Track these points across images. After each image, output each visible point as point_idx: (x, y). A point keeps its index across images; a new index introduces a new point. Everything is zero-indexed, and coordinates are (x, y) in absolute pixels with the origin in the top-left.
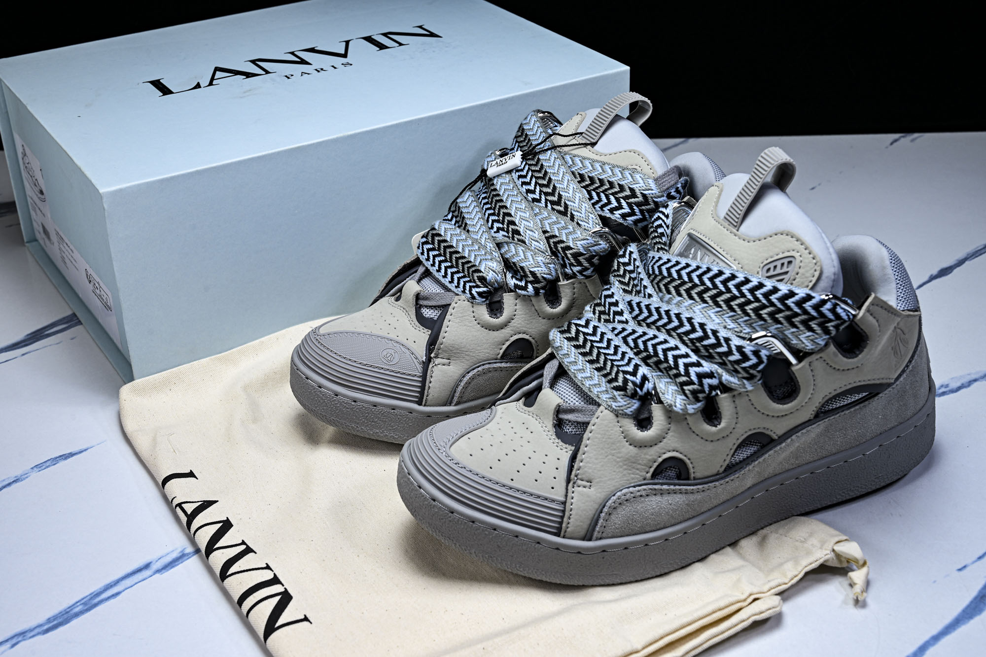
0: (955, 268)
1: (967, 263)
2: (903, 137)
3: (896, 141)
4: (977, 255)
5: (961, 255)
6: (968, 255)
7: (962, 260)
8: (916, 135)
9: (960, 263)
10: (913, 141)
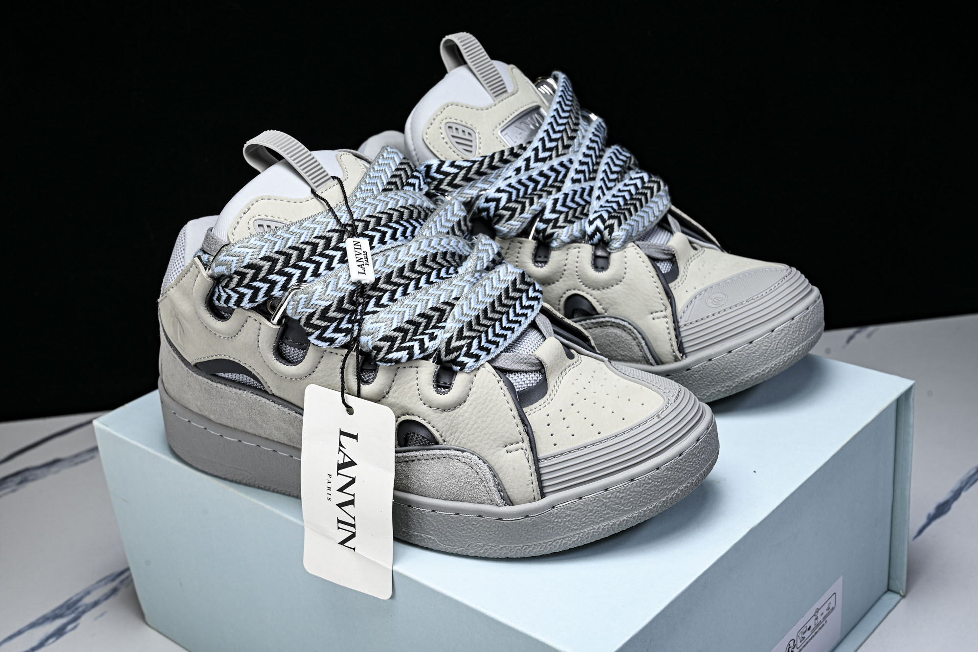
0: (952, 502)
1: (964, 494)
2: (856, 332)
3: (851, 338)
4: (971, 482)
5: (953, 484)
6: (962, 483)
7: (957, 491)
8: (871, 329)
9: (956, 495)
10: (869, 335)
